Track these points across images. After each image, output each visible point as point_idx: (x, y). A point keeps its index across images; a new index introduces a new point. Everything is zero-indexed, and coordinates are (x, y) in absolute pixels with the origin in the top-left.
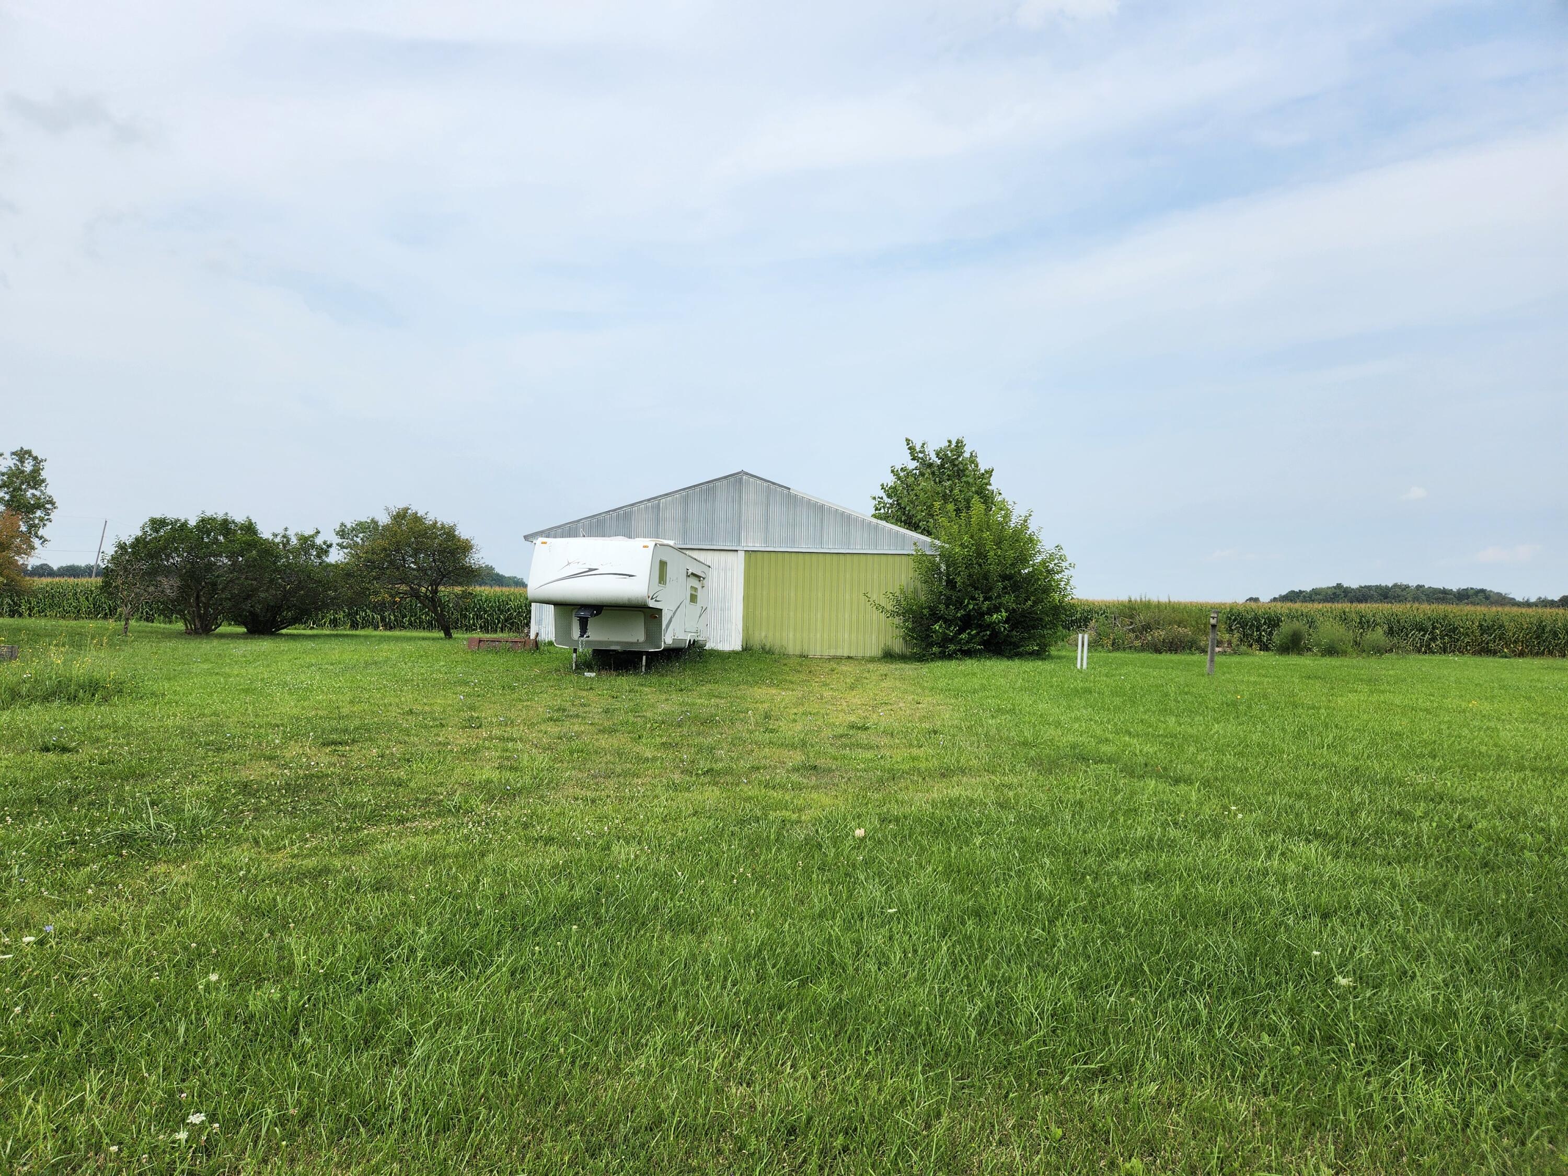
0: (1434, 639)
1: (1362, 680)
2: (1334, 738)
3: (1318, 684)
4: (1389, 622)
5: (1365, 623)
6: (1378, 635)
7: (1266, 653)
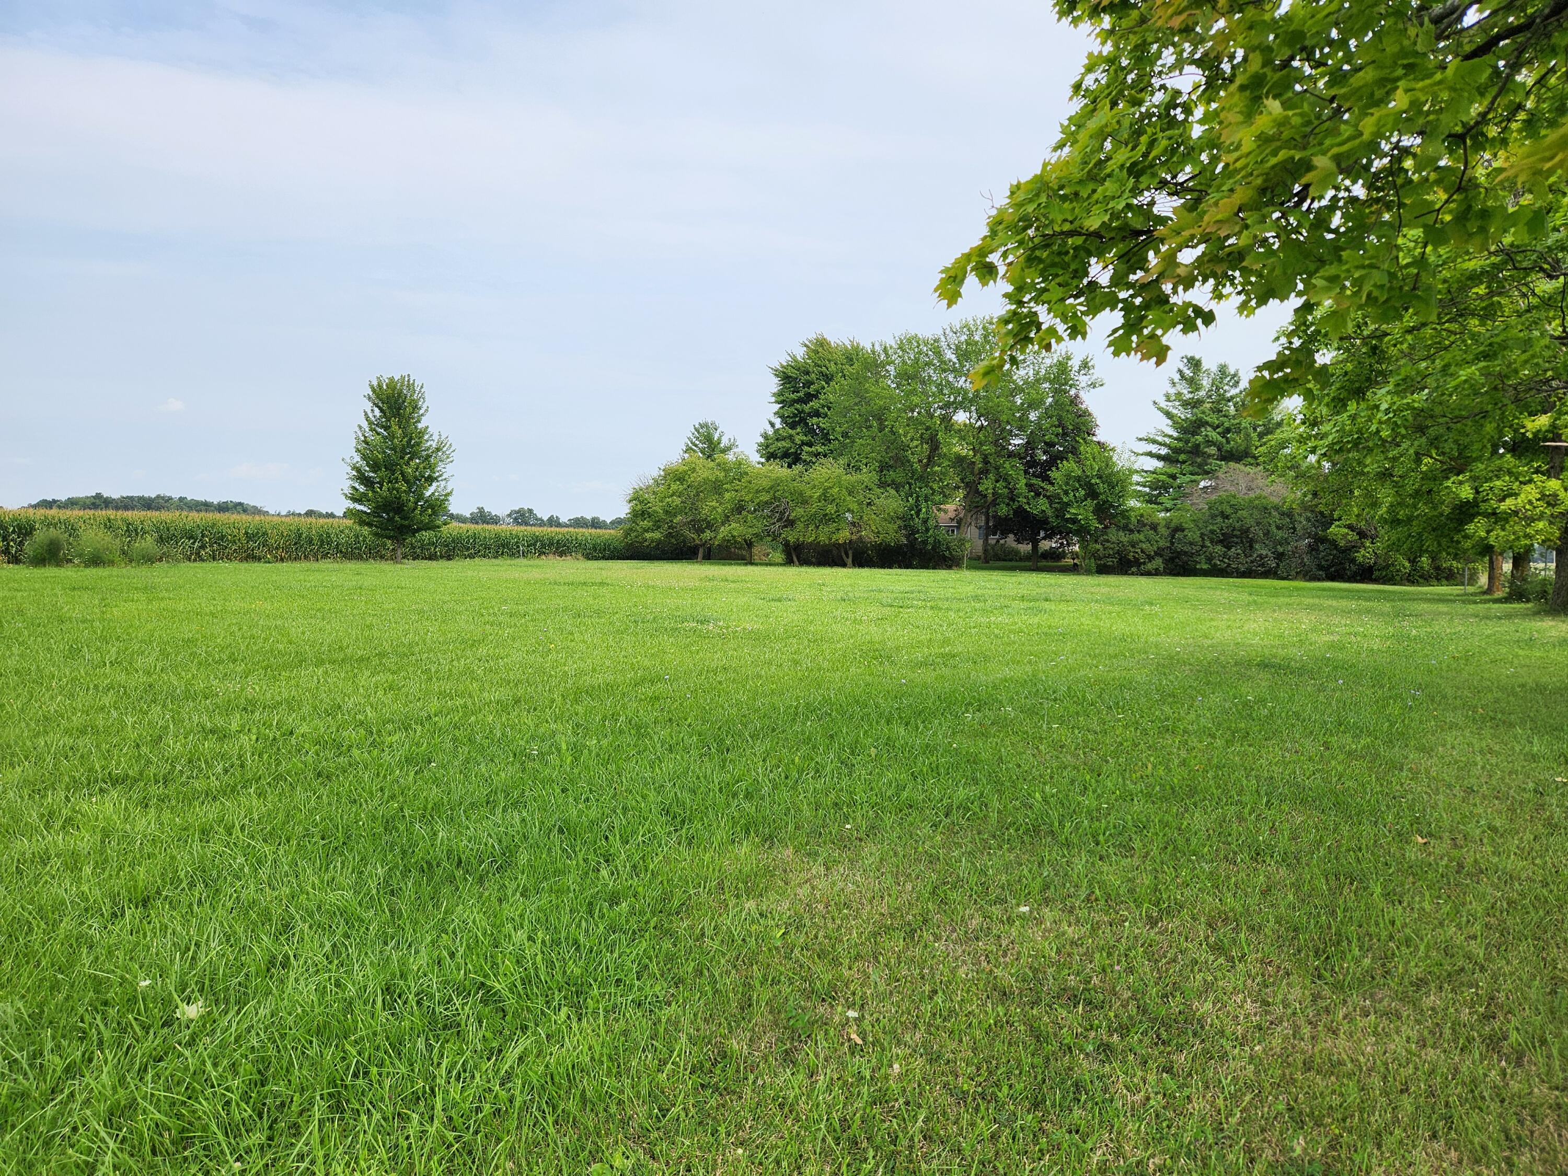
0: (203, 547)
1: (136, 589)
2: (118, 653)
3: (86, 596)
4: (158, 530)
5: (132, 531)
6: (148, 543)
7: (16, 567)
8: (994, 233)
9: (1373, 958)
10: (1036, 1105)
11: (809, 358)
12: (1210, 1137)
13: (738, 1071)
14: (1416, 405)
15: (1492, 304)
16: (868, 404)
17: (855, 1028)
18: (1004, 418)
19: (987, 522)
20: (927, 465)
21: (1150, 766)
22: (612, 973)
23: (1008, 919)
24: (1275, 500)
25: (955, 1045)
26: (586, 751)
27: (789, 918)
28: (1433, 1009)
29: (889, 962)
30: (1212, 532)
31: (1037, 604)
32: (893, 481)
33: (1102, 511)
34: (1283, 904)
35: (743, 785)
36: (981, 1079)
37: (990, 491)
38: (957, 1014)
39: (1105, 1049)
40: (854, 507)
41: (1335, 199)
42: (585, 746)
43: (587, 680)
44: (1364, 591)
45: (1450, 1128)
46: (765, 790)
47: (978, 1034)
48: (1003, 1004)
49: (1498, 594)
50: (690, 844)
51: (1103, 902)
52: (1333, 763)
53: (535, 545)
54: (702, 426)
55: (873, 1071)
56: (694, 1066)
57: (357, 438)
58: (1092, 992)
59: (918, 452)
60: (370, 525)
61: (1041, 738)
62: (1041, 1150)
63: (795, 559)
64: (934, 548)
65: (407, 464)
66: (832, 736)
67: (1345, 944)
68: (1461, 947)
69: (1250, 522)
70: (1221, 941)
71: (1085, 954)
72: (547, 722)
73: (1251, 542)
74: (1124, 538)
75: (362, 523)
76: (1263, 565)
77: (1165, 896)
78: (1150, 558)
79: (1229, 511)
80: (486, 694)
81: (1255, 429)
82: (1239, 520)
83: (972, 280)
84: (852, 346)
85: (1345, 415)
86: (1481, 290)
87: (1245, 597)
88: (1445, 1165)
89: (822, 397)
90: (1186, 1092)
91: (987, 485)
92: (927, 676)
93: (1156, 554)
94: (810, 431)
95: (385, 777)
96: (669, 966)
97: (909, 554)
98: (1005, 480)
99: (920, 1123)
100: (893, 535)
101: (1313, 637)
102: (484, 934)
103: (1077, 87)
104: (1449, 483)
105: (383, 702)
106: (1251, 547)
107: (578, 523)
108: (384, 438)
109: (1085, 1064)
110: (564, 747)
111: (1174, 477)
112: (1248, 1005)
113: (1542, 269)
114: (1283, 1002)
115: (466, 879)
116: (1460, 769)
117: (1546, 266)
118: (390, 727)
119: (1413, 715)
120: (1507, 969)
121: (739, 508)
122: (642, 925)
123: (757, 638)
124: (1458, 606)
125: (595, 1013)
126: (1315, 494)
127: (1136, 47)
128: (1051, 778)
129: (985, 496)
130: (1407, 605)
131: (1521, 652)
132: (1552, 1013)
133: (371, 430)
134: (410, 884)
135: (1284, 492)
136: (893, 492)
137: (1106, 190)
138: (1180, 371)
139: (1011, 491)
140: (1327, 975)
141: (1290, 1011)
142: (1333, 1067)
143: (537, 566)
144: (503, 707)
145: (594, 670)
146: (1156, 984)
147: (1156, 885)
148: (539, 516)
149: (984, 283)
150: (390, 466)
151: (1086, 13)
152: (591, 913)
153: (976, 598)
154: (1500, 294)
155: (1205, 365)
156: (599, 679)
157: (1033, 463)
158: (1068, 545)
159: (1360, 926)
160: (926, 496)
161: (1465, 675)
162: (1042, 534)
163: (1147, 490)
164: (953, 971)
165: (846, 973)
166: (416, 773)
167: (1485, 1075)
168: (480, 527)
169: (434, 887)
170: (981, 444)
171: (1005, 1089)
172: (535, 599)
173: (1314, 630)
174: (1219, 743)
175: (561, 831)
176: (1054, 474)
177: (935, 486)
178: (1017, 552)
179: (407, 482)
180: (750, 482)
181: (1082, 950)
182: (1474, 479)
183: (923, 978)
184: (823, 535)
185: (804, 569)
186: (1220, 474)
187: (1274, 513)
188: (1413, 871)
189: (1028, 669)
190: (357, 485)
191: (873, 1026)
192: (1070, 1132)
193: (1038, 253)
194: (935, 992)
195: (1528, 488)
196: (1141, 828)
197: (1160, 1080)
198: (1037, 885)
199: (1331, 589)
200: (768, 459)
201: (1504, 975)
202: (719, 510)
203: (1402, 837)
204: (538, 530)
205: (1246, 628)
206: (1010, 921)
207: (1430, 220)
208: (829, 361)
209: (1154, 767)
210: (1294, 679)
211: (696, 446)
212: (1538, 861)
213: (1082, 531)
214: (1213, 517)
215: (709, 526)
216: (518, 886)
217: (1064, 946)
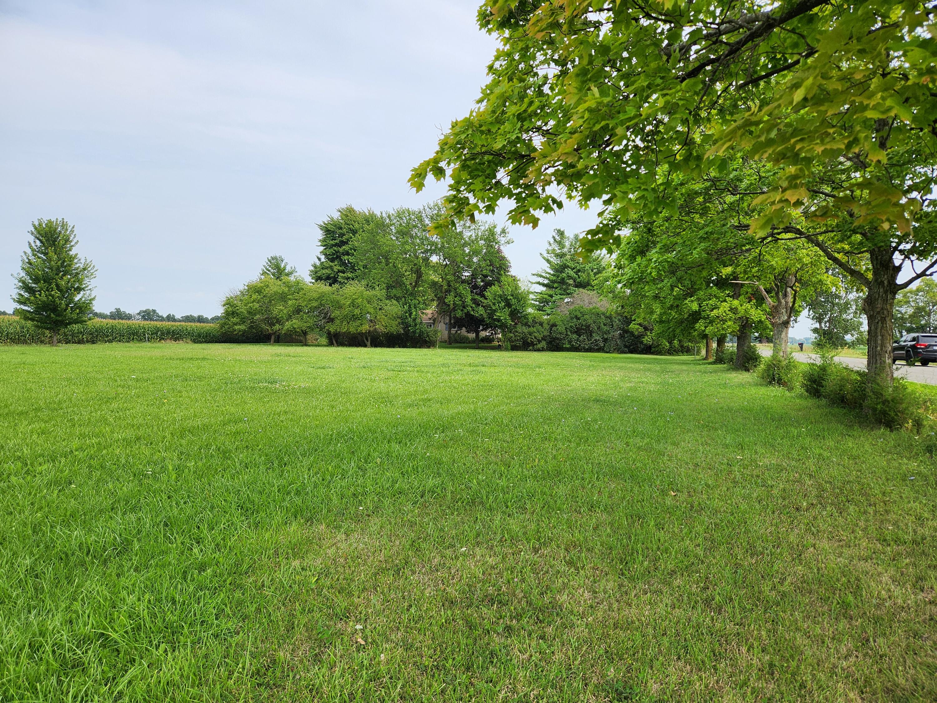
8: (442, 150)
9: (649, 561)
10: (468, 669)
11: (342, 219)
12: (564, 674)
13: (283, 672)
14: (669, 260)
15: (706, 207)
16: (379, 248)
17: (360, 634)
18: (458, 260)
19: (450, 321)
20: (415, 286)
21: (537, 460)
22: (198, 617)
23: (455, 557)
24: (603, 310)
25: (421, 637)
26: (186, 471)
27: (321, 569)
28: (679, 587)
29: (383, 591)
30: (571, 327)
31: (478, 368)
32: (395, 296)
33: (514, 314)
34: (604, 534)
35: (294, 486)
36: (436, 657)
37: (452, 302)
38: (423, 618)
39: (508, 629)
40: (372, 310)
41: (627, 145)
42: (186, 467)
43: (189, 424)
44: (647, 359)
45: (687, 653)
46: (309, 489)
47: (435, 629)
48: (451, 609)
49: (711, 360)
50: (256, 527)
51: (509, 541)
52: (631, 453)
53: (156, 333)
54: (273, 259)
55: (371, 660)
56: (253, 674)
57: (23, 261)
58: (502, 596)
59: (409, 278)
60: (32, 320)
61: (478, 447)
62: (470, 696)
63: (334, 342)
64: (420, 335)
65: (62, 278)
66: (353, 452)
67: (635, 554)
68: (692, 551)
69: (590, 321)
70: (572, 559)
71: (498, 573)
72: (159, 452)
73: (591, 333)
74: (525, 330)
75: (26, 319)
76: (597, 345)
77: (543, 535)
78: (539, 341)
79: (579, 315)
80: (115, 435)
81: (592, 271)
82: (585, 320)
83: (430, 177)
84: (369, 213)
85: (635, 263)
86: (701, 199)
87: (588, 363)
88: (684, 674)
89: (350, 243)
90: (552, 649)
91: (450, 299)
92: (413, 413)
93: (542, 339)
94: (343, 264)
95: (35, 495)
96: (239, 608)
97: (405, 339)
98: (460, 296)
99: (399, 689)
100: (395, 328)
101: (621, 384)
102: (105, 600)
103: (491, 68)
104: (687, 302)
105: (36, 443)
106: (591, 335)
107: (188, 319)
108: (44, 261)
109: (497, 640)
110: (171, 468)
111: (551, 296)
112: (586, 594)
113: (729, 190)
114: (604, 590)
115: (93, 563)
116: (692, 454)
117: (731, 189)
118: (41, 460)
119: (670, 425)
120: (714, 561)
121: (298, 310)
122: (221, 583)
123: (308, 392)
124: (692, 366)
125: (185, 644)
126: (623, 307)
127: (522, 49)
128: (483, 470)
129: (449, 305)
130: (667, 366)
131: (721, 391)
132: (735, 583)
133: (34, 255)
134: (50, 569)
135: (607, 305)
136: (395, 302)
137: (505, 128)
138: (554, 237)
139: (464, 302)
140: (626, 573)
141: (607, 595)
142: (628, 625)
143: (158, 348)
144: (127, 443)
145: (195, 416)
146: (537, 587)
147: (538, 529)
148: (160, 314)
149: (438, 180)
150: (47, 280)
151: (495, 27)
152: (185, 579)
153: (443, 365)
154: (709, 202)
155: (566, 234)
156: (198, 422)
157: (475, 287)
158: (496, 334)
159: (643, 544)
160: (415, 305)
161: (694, 403)
162: (481, 328)
163: (538, 303)
164: (422, 592)
165: (356, 600)
166: (60, 491)
167: (704, 621)
168: (117, 321)
169: (69, 570)
170: (446, 275)
171: (450, 661)
172: (155, 369)
173: (622, 381)
174: (573, 445)
175: (166, 525)
176: (487, 294)
177: (420, 299)
178: (467, 338)
179: (61, 291)
180: (305, 294)
181: (497, 571)
182: (698, 299)
183: (404, 598)
184: (353, 328)
185: (340, 349)
186: (575, 295)
187: (602, 317)
188: (669, 511)
189: (472, 407)
190: (22, 293)
191: (372, 632)
192: (487, 683)
193: (468, 163)
194: (411, 606)
195: (724, 304)
196: (531, 496)
197: (538, 644)
198: (472, 535)
199: (631, 358)
200: (316, 280)
201: (713, 564)
202: (285, 312)
203: (664, 493)
204: (159, 324)
205: (588, 380)
206: (457, 558)
207: (672, 159)
208: (355, 222)
209: (539, 460)
210: (611, 408)
211: (269, 271)
212: (729, 502)
213: (503, 327)
214: (572, 318)
215: (278, 321)
216: (133, 564)
217: (487, 570)
